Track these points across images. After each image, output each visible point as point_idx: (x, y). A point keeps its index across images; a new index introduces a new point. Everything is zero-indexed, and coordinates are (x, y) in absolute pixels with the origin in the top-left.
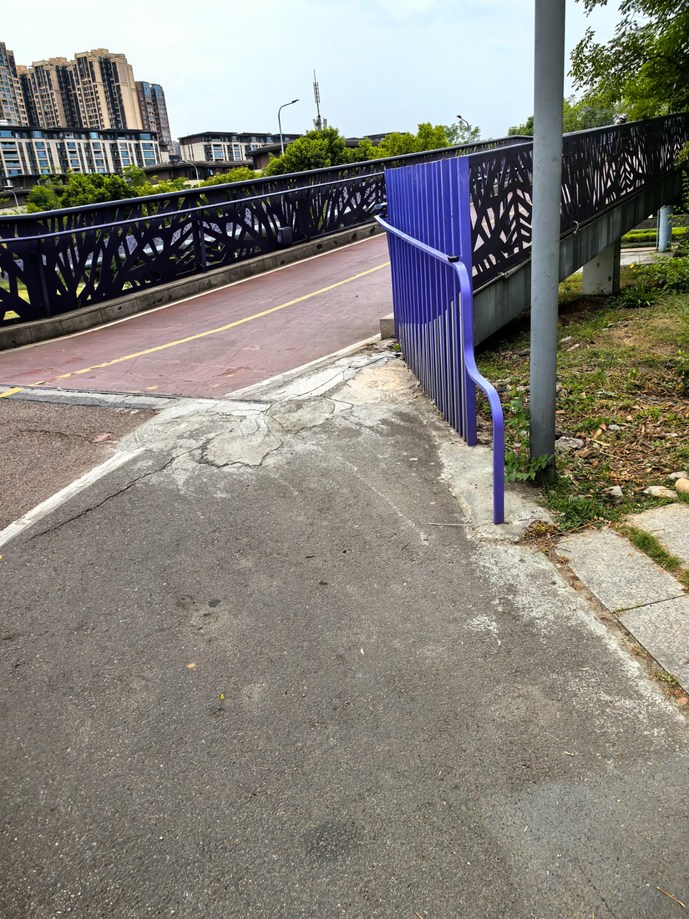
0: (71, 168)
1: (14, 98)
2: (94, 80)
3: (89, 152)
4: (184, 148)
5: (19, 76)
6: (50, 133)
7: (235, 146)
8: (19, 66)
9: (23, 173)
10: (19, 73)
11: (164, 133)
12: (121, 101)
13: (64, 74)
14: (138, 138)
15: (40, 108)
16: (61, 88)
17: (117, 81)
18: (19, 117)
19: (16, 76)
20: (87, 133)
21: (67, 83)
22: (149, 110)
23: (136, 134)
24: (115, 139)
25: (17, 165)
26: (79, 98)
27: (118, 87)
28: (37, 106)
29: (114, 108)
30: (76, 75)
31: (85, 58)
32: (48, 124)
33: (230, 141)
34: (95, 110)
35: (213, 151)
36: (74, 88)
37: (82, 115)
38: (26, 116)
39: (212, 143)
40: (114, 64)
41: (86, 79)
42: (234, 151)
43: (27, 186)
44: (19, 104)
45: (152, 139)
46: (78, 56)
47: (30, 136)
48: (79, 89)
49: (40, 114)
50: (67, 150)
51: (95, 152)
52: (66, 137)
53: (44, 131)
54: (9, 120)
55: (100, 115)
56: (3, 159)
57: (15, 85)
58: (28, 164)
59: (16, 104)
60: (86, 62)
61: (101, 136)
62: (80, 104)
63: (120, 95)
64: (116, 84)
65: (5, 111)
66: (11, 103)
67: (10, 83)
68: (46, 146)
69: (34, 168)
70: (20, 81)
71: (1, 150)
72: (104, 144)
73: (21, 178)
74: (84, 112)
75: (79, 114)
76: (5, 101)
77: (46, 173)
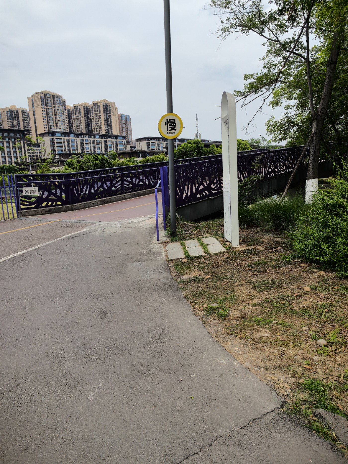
0: (85, 150)
1: (64, 119)
2: (100, 112)
3: (94, 144)
4: (137, 143)
5: (67, 110)
6: (78, 135)
7: (161, 143)
8: (67, 106)
9: (64, 152)
10: (67, 108)
11: (129, 136)
12: (111, 122)
13: (87, 111)
14: (117, 138)
15: (74, 124)
16: (85, 116)
17: (110, 113)
18: (65, 127)
19: (66, 110)
20: (94, 136)
21: (88, 113)
22: (123, 126)
23: (116, 137)
24: (106, 138)
25: (61, 148)
26: (92, 120)
27: (110, 116)
28: (73, 123)
29: (107, 125)
30: (92, 110)
31: (97, 103)
32: (77, 131)
33: (159, 141)
34: (99, 126)
35: (150, 145)
36: (91, 116)
38: (68, 127)
39: (150, 142)
40: (110, 106)
41: (96, 112)
42: (160, 145)
43: (65, 158)
44: (65, 122)
45: (123, 139)
46: (94, 102)
47: (69, 136)
48: (93, 116)
49: (74, 126)
50: (84, 143)
51: (97, 144)
52: (85, 137)
53: (75, 134)
54: (60, 129)
55: (101, 128)
56: (56, 146)
57: (65, 114)
58: (67, 148)
59: (64, 122)
60: (97, 105)
61: (100, 137)
62: (93, 123)
63: (111, 119)
64: (109, 115)
65: (59, 124)
66: (62, 121)
67: (63, 113)
68: (75, 141)
69: (69, 150)
70: (67, 112)
71: (55, 142)
72: (101, 141)
73: (63, 154)
74: (94, 126)
75: (92, 127)
76: (60, 120)
77: (74, 152)
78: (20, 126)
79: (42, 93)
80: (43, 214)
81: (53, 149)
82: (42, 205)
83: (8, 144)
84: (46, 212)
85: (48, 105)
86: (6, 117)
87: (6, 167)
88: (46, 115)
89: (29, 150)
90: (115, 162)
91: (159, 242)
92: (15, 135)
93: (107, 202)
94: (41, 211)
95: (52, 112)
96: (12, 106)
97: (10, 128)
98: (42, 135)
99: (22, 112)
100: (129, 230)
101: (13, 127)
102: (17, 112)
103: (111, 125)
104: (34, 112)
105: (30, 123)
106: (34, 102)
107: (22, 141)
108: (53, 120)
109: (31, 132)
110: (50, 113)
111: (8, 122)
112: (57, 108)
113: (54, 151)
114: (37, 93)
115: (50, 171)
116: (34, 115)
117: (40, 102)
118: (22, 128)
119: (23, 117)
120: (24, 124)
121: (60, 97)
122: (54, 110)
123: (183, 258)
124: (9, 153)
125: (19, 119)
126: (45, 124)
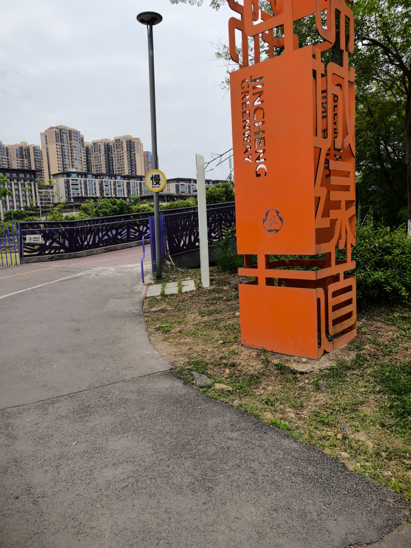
0: (105, 193)
1: (81, 158)
2: (122, 150)
3: (115, 186)
5: (85, 147)
6: (96, 176)
7: (192, 185)
8: (86, 142)
9: (80, 195)
10: (85, 145)
12: (135, 161)
13: (108, 148)
14: (141, 180)
16: (105, 154)
17: (134, 151)
18: (82, 167)
19: (83, 147)
20: (115, 176)
21: (109, 151)
22: (149, 166)
23: (141, 178)
24: (129, 180)
25: (77, 191)
26: (114, 159)
27: (135, 154)
28: (92, 162)
29: (131, 164)
30: (114, 147)
31: (119, 139)
32: (96, 171)
33: (190, 183)
35: (180, 187)
36: (112, 154)
37: (114, 167)
38: (85, 166)
39: (180, 183)
40: (134, 142)
41: (119, 150)
42: (191, 188)
43: (81, 202)
44: (83, 160)
46: (116, 139)
47: (86, 177)
48: (114, 154)
49: (93, 166)
50: (104, 185)
51: (118, 186)
52: (104, 178)
53: (93, 175)
54: (76, 168)
55: (124, 167)
56: (71, 188)
57: (83, 151)
58: (83, 191)
59: (81, 161)
60: (120, 141)
61: (122, 178)
62: (114, 161)
63: (135, 158)
64: (133, 153)
65: (75, 164)
66: (79, 160)
67: (80, 150)
68: (94, 182)
69: (86, 193)
70: (85, 150)
71: (71, 183)
72: (123, 182)
73: (78, 198)
74: (116, 166)
75: (113, 166)
76: (76, 159)
77: (91, 196)
78: (31, 165)
79: (57, 128)
80: (45, 261)
81: (68, 192)
82: (45, 252)
83: (16, 187)
84: (48, 259)
85: (64, 141)
86: (16, 155)
87: (14, 212)
88: (61, 153)
89: (40, 192)
90: (135, 207)
91: (144, 284)
92: (25, 176)
93: (112, 250)
94: (44, 258)
95: (68, 150)
96: (22, 142)
97: (19, 168)
98: (55, 175)
99: (34, 150)
100: (121, 274)
101: (23, 167)
102: (28, 149)
103: (135, 165)
104: (47, 149)
105: (42, 162)
106: (48, 138)
107: (32, 183)
108: (69, 159)
109: (43, 173)
110: (66, 151)
111: (17, 160)
112: (73, 145)
113: (69, 194)
114: (51, 128)
115: (62, 217)
116: (47, 153)
117: (55, 138)
118: (33, 168)
119: (34, 155)
120: (35, 163)
121: (77, 133)
122: (71, 147)
123: (158, 296)
124: (18, 196)
125: (30, 157)
126: (60, 163)
